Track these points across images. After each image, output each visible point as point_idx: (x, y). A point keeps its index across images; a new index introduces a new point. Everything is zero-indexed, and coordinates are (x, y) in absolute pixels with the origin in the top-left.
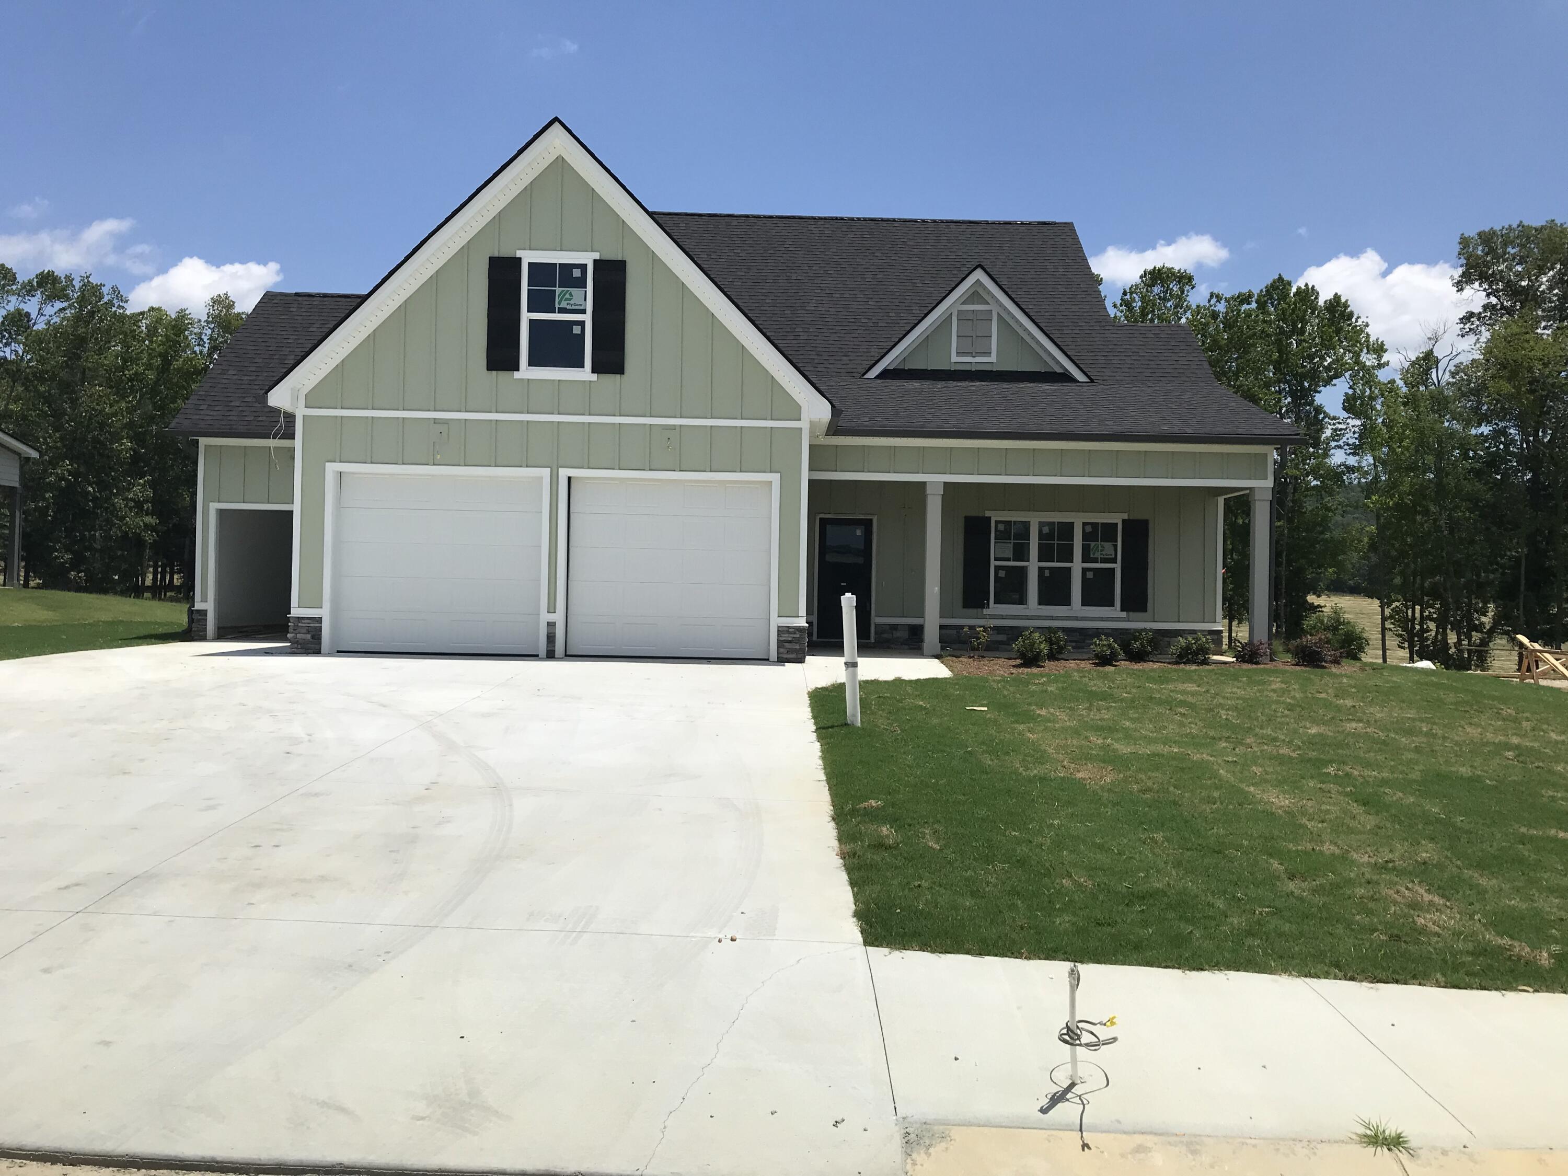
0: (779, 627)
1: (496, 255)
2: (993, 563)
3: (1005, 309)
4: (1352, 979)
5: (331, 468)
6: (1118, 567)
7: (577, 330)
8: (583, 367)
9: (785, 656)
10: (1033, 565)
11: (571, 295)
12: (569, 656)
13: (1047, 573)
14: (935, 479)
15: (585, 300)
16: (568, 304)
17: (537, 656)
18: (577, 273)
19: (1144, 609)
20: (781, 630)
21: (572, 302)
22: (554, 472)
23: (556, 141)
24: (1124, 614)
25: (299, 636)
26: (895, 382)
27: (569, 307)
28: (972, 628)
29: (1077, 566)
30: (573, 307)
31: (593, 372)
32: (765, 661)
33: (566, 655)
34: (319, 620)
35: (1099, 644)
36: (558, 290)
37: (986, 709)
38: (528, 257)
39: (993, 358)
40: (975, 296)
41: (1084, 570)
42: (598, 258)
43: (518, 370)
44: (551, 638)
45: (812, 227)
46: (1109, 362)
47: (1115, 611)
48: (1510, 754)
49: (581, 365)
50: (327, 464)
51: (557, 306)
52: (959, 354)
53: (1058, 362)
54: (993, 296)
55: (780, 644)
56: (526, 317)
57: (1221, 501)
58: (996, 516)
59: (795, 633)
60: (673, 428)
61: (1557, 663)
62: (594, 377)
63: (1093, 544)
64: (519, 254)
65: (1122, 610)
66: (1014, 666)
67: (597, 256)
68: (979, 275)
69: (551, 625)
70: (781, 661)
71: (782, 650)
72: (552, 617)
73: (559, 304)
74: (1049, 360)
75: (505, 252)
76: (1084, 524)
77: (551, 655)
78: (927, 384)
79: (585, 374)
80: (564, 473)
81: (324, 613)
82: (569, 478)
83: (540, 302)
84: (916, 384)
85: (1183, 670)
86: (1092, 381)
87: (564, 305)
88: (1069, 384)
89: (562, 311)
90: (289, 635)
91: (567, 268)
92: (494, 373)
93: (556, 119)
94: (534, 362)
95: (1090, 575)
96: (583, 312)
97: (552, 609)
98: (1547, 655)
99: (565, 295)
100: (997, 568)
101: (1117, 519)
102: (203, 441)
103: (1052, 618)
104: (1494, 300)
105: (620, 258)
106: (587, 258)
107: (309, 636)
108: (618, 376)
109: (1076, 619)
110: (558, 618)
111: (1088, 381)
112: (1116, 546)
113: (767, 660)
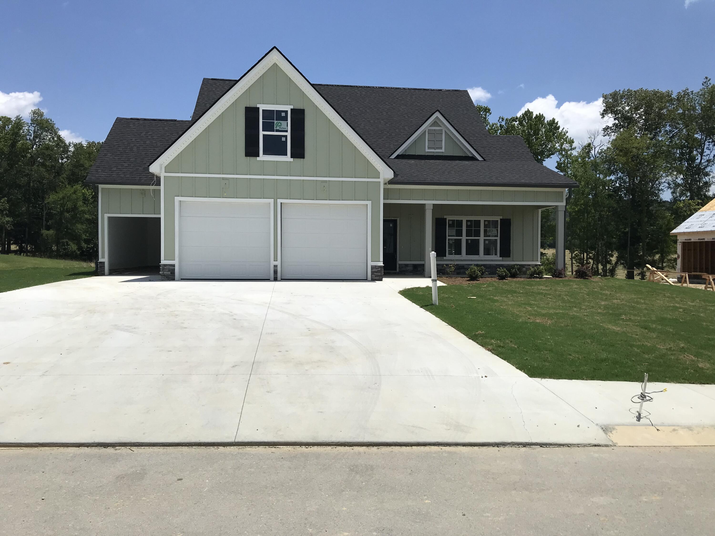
0: (372, 266)
1: (248, 106)
2: (448, 238)
3: (448, 129)
4: (693, 383)
5: (177, 199)
6: (498, 239)
7: (283, 139)
8: (287, 155)
9: (374, 278)
10: (464, 238)
11: (281, 124)
12: (283, 280)
13: (469, 242)
14: (429, 203)
15: (287, 126)
16: (280, 128)
17: (269, 280)
18: (283, 114)
19: (509, 256)
20: (373, 267)
21: (281, 127)
22: (275, 201)
23: (275, 57)
24: (501, 258)
25: (165, 273)
26: (403, 160)
27: (280, 129)
28: (447, 265)
29: (482, 238)
30: (282, 129)
31: (291, 157)
32: (366, 280)
33: (281, 279)
34: (174, 266)
35: (500, 271)
36: (275, 122)
37: (475, 297)
38: (262, 107)
39: (443, 150)
40: (435, 124)
41: (485, 240)
43: (259, 157)
44: (275, 272)
45: (356, 91)
46: (490, 152)
47: (498, 257)
48: (681, 310)
49: (286, 154)
50: (175, 197)
51: (275, 129)
52: (429, 148)
53: (470, 152)
54: (443, 123)
55: (372, 273)
56: (262, 133)
57: (540, 211)
58: (449, 218)
59: (378, 268)
60: (326, 181)
61: (663, 276)
62: (292, 160)
63: (488, 229)
64: (258, 106)
65: (500, 257)
66: (467, 281)
67: (292, 107)
68: (437, 114)
69: (275, 266)
70: (373, 280)
71: (373, 276)
72: (276, 263)
73: (276, 128)
74: (466, 151)
75: (252, 105)
76: (485, 221)
77: (276, 279)
78: (417, 161)
79: (288, 158)
80: (279, 201)
81: (176, 262)
82: (281, 203)
83: (268, 127)
84: (412, 161)
85: (534, 281)
86: (485, 160)
87: (278, 128)
88: (476, 161)
89: (277, 131)
90: (160, 272)
91: (279, 112)
92: (248, 158)
93: (275, 47)
94: (265, 152)
95: (487, 242)
96: (287, 131)
97: (276, 260)
98: (659, 273)
99: (278, 124)
100: (449, 239)
101: (498, 218)
102: (101, 186)
103: (472, 260)
104: (617, 122)
105: (302, 108)
106: (288, 108)
107: (169, 273)
108: (302, 159)
109: (482, 260)
110: (278, 263)
111: (483, 160)
112: (497, 230)
113: (367, 280)
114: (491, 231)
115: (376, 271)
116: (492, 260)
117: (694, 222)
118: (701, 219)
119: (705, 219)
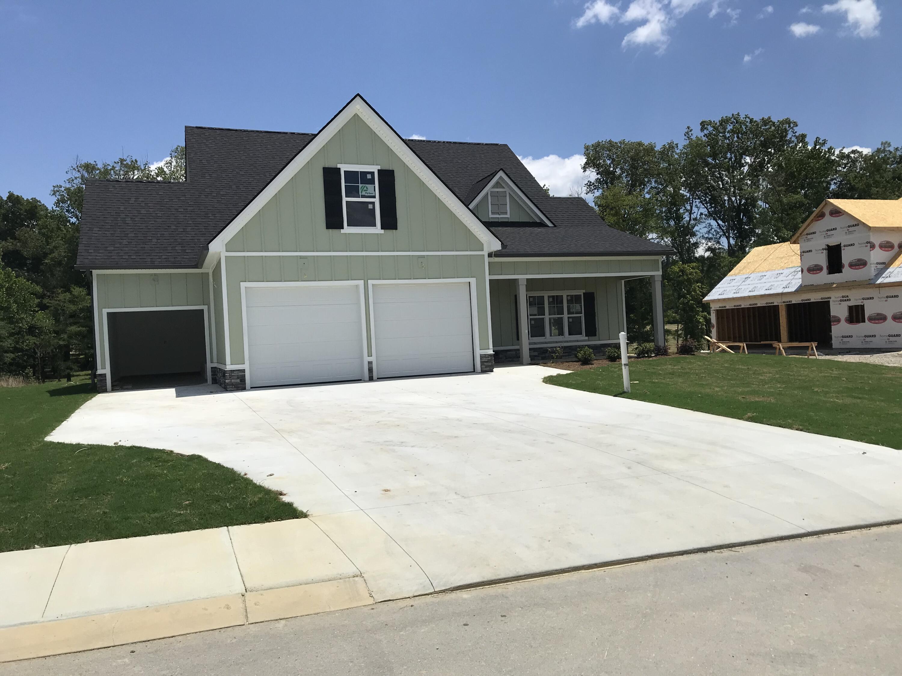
0: (480, 355)
1: (326, 166)
2: (529, 317)
3: (513, 191)
5: (243, 285)
6: (583, 315)
7: (370, 207)
9: (485, 369)
10: (547, 317)
11: (367, 188)
12: (380, 379)
13: (553, 321)
14: (522, 277)
15: (375, 191)
17: (361, 380)
18: (369, 177)
19: (595, 335)
20: (482, 357)
21: (367, 192)
22: (366, 283)
23: (358, 107)
24: (587, 338)
25: (232, 381)
27: (366, 195)
29: (565, 316)
30: (369, 195)
31: (382, 229)
33: (378, 379)
34: (244, 371)
36: (360, 185)
38: (344, 168)
39: (508, 216)
40: (497, 185)
41: (568, 318)
42: (380, 169)
43: (343, 229)
44: (370, 370)
46: (557, 216)
47: (583, 337)
49: (375, 225)
50: (241, 283)
51: (360, 194)
52: (493, 213)
53: (539, 217)
54: (508, 184)
55: (482, 363)
56: (345, 200)
57: (623, 281)
58: (529, 294)
59: (488, 357)
60: (423, 257)
61: (725, 347)
62: (382, 231)
63: (571, 305)
64: (339, 166)
65: (586, 336)
67: (379, 167)
68: (501, 174)
69: (370, 363)
70: (483, 372)
71: (483, 366)
72: (370, 359)
73: (361, 192)
74: (536, 216)
75: (332, 165)
76: (567, 296)
77: (371, 379)
79: (377, 229)
80: (370, 282)
81: (246, 366)
82: (373, 285)
83: (352, 191)
86: (555, 226)
87: (364, 193)
88: (545, 227)
89: (363, 196)
90: (226, 381)
91: (364, 174)
92: (330, 230)
93: (358, 95)
94: (350, 223)
96: (374, 197)
97: (370, 355)
99: (364, 188)
100: (531, 320)
101: (581, 292)
102: (95, 272)
103: (557, 342)
104: (599, 176)
105: (391, 169)
106: (375, 169)
107: (238, 381)
108: (394, 231)
109: (567, 342)
110: (373, 359)
111: (553, 226)
112: (581, 306)
113: (474, 371)
114: (575, 307)
115: (486, 360)
116: (578, 341)
117: (726, 287)
118: (733, 283)
119: (739, 284)
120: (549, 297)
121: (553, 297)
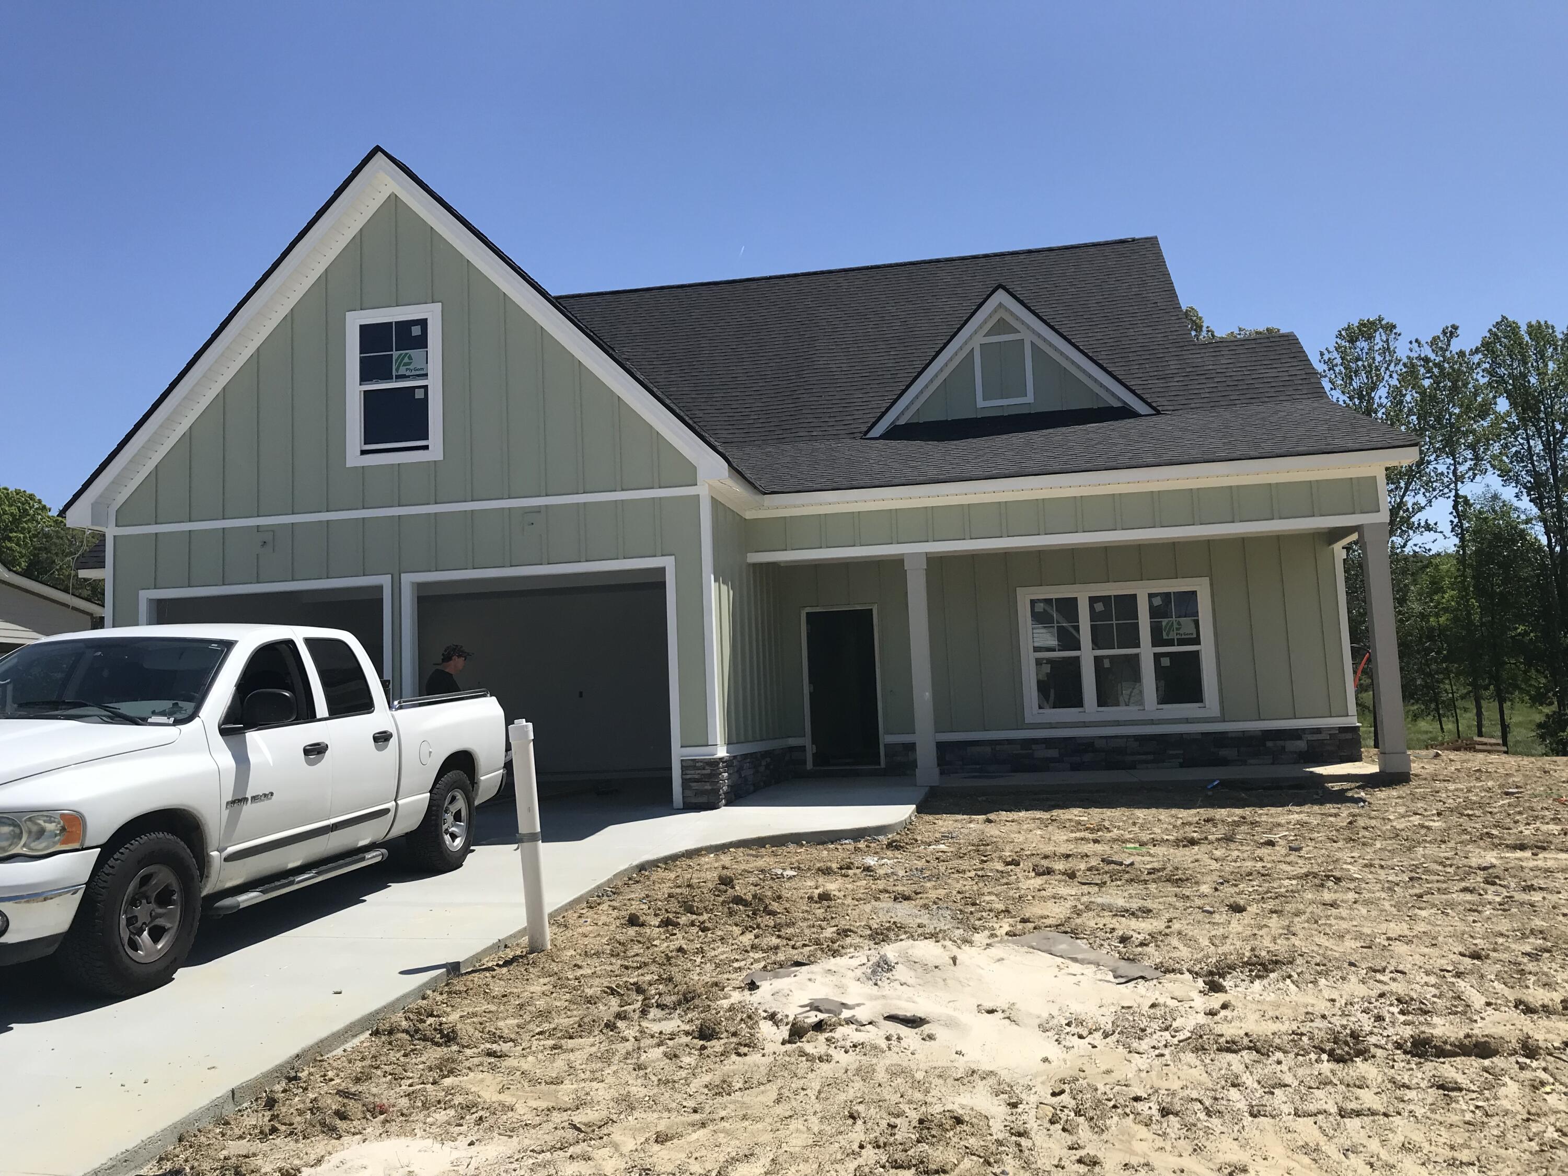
0: (682, 761)
2: (1032, 655)
3: (1039, 336)
5: (146, 597)
6: (1203, 649)
9: (694, 800)
10: (1087, 655)
11: (410, 358)
13: (1107, 664)
14: (915, 550)
16: (407, 369)
18: (416, 331)
20: (686, 766)
22: (396, 580)
23: (380, 174)
27: (408, 373)
30: (414, 373)
36: (395, 354)
38: (357, 319)
39: (1030, 398)
41: (1157, 657)
47: (1206, 709)
50: (141, 592)
51: (394, 374)
52: (985, 399)
53: (1113, 395)
54: (1023, 322)
55: (685, 783)
56: (359, 390)
58: (1031, 594)
59: (704, 769)
60: (538, 510)
62: (440, 455)
63: (1165, 622)
70: (688, 807)
71: (688, 793)
73: (397, 370)
74: (1099, 395)
76: (1151, 596)
79: (429, 453)
80: (407, 579)
82: (413, 584)
83: (375, 369)
87: (402, 371)
88: (1131, 419)
89: (402, 376)
91: (404, 326)
93: (378, 149)
95: (1166, 662)
96: (425, 377)
99: (403, 359)
100: (1039, 661)
101: (1195, 585)
103: (1118, 723)
106: (429, 312)
113: (671, 806)
114: (1175, 626)
115: (696, 777)
116: (1187, 721)
120: (1093, 600)
121: (1105, 599)
